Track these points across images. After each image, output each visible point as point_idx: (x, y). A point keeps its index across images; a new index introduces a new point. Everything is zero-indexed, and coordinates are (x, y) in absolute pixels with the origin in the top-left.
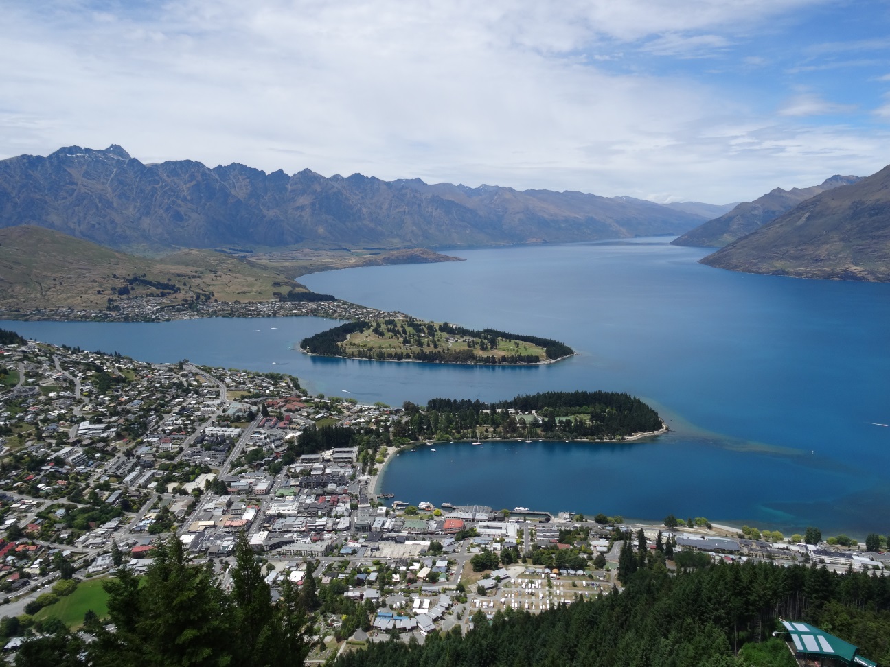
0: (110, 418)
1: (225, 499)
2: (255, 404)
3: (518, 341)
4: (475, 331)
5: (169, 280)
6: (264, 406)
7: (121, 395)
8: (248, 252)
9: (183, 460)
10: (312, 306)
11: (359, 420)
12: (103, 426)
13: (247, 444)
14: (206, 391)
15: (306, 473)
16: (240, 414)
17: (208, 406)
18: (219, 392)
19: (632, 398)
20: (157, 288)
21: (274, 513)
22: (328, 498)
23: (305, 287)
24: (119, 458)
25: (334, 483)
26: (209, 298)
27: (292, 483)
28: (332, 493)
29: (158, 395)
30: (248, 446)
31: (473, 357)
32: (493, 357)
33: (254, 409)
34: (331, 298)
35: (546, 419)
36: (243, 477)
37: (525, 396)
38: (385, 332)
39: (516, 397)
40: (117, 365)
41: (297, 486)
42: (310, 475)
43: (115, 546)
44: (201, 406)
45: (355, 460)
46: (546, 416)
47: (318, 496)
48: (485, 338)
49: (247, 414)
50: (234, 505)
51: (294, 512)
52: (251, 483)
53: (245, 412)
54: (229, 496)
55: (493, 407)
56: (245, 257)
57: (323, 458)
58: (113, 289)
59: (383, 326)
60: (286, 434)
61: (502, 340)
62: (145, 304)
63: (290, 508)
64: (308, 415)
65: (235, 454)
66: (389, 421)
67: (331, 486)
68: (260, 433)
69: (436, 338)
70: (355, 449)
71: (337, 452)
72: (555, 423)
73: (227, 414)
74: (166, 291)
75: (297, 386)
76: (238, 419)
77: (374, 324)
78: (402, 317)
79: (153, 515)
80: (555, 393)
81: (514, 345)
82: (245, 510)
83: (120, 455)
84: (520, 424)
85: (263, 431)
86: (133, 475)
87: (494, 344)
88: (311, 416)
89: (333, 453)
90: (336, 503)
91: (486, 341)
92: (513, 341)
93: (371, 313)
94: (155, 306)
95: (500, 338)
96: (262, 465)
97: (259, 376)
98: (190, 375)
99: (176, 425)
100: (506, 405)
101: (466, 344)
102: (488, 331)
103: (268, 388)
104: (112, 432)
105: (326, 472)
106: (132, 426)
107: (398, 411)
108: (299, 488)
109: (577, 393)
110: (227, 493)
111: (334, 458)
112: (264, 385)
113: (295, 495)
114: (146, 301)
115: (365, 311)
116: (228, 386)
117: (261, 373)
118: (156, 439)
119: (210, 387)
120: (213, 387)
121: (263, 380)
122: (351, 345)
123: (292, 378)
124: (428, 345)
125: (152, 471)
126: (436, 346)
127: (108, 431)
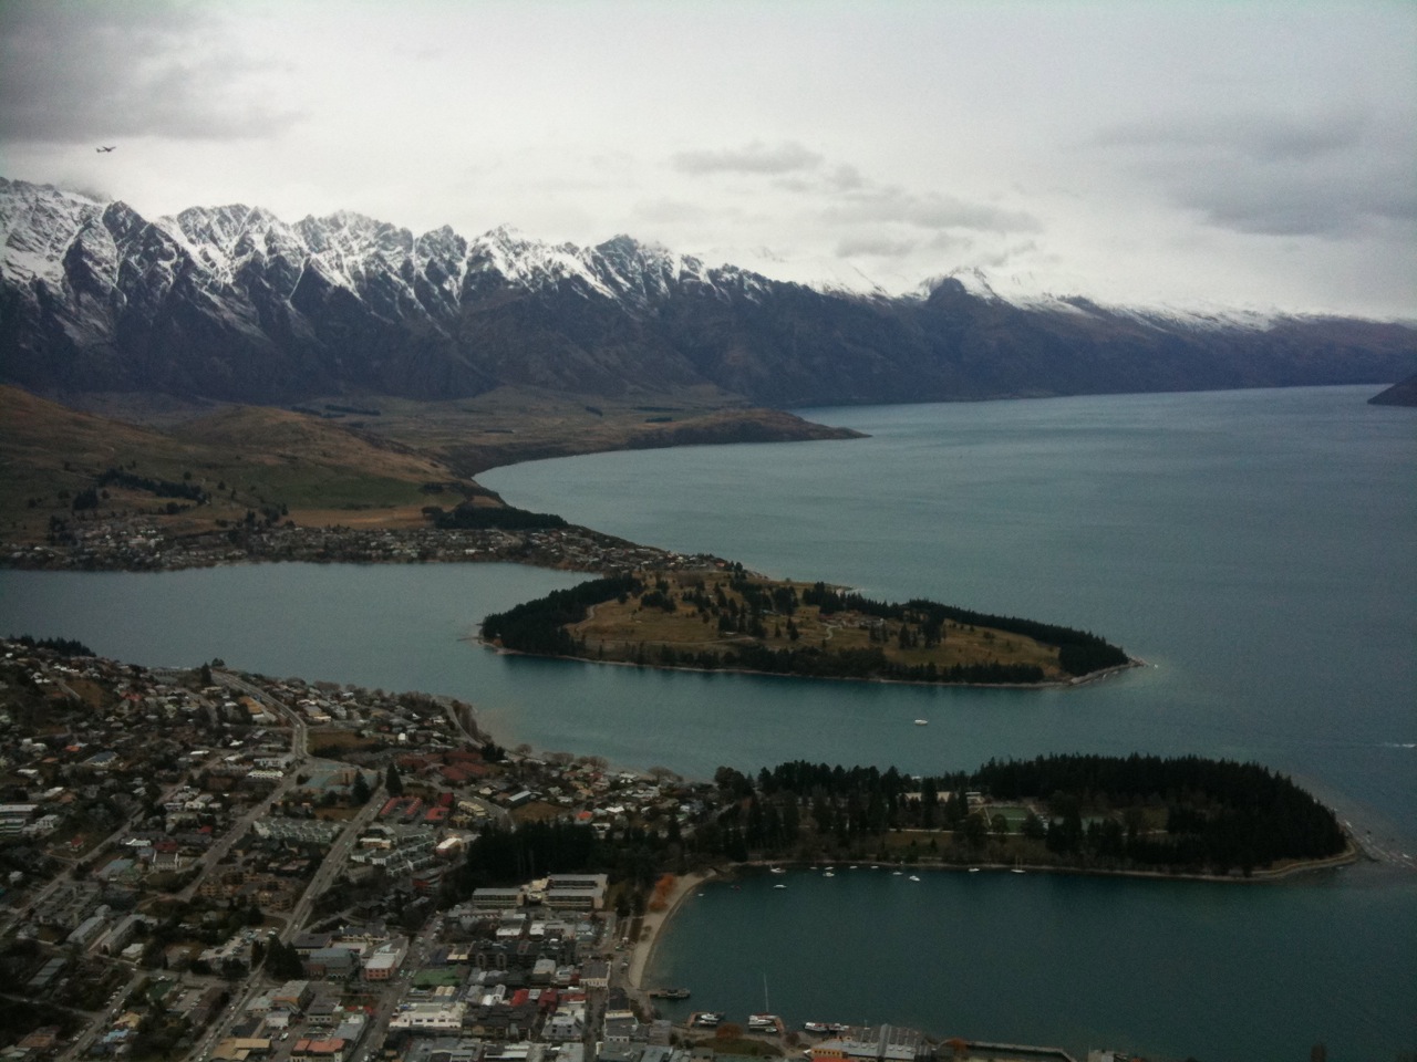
0: (43, 791)
1: (294, 989)
2: (370, 765)
4: (889, 604)
5: (187, 476)
6: (391, 771)
7: (71, 738)
8: (366, 413)
9: (204, 892)
10: (511, 540)
11: (611, 809)
12: (29, 808)
13: (350, 860)
14: (261, 733)
15: (484, 931)
16: (338, 789)
17: (265, 768)
18: (290, 735)
20: (159, 495)
21: (407, 1025)
22: (534, 994)
23: (495, 496)
24: (61, 883)
25: (550, 957)
26: (276, 518)
27: (452, 957)
28: (544, 982)
29: (152, 740)
30: (355, 865)
31: (881, 666)
32: (932, 667)
33: (369, 775)
34: (554, 523)
35: (1059, 821)
36: (338, 939)
37: (1007, 762)
38: (678, 601)
39: (986, 765)
40: (64, 669)
41: (463, 963)
42: (494, 937)
44: (249, 769)
45: (599, 903)
46: (1058, 813)
47: (511, 988)
48: (913, 620)
49: (351, 788)
50: (314, 1003)
51: (454, 1024)
52: (358, 951)
53: (347, 785)
54: (306, 983)
55: (930, 787)
56: (359, 425)
57: (525, 897)
58: (64, 495)
59: (673, 590)
60: (442, 839)
61: (954, 627)
62: (131, 529)
63: (447, 1015)
64: (494, 794)
65: (321, 884)
66: (683, 813)
67: (543, 967)
68: (382, 835)
69: (795, 620)
70: (601, 879)
71: (558, 883)
73: (305, 788)
74: (179, 502)
75: (469, 727)
76: (331, 800)
77: (652, 581)
78: (719, 568)
79: (132, 1020)
82: (341, 1016)
83: (64, 877)
84: (996, 828)
85: (388, 830)
86: (91, 923)
87: (933, 635)
88: (499, 798)
89: (550, 886)
90: (552, 1007)
91: (912, 628)
92: (980, 631)
93: (646, 557)
94: (153, 536)
95: (948, 622)
96: (382, 911)
97: (383, 700)
98: (227, 697)
99: (191, 810)
100: (960, 783)
101: (867, 633)
102: (918, 605)
103: (404, 730)
104: (48, 822)
105: (532, 932)
106: (92, 811)
107: (704, 788)
108: (466, 968)
110: (298, 974)
111: (552, 899)
112: (396, 721)
113: (457, 985)
114: (133, 524)
115: (632, 551)
116: (311, 723)
117: (387, 694)
118: (145, 843)
119: (270, 723)
120: (278, 723)
121: (391, 709)
122: (597, 630)
123: (457, 707)
124: (778, 634)
125: (134, 917)
126: (795, 636)
127: (41, 822)
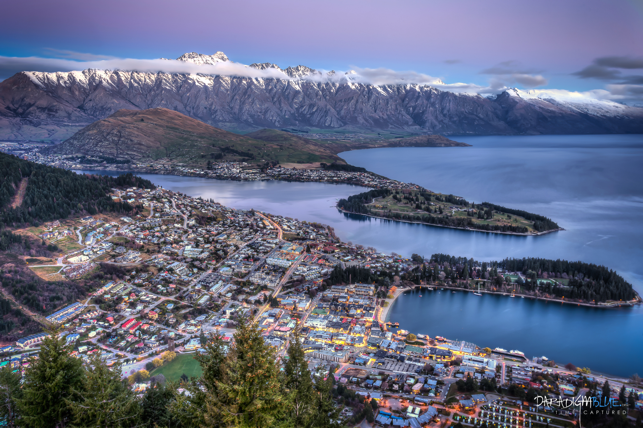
0: (204, 245)
1: (276, 311)
2: (302, 244)
3: (510, 215)
4: (475, 204)
5: (249, 150)
6: (308, 247)
7: (212, 230)
9: (250, 279)
10: (348, 175)
11: (377, 265)
12: (200, 249)
13: (294, 273)
14: (269, 232)
15: (334, 299)
17: (269, 243)
18: (277, 233)
19: (609, 270)
20: (241, 156)
22: (349, 320)
23: (344, 161)
26: (275, 165)
27: (324, 306)
28: (352, 316)
29: (237, 232)
30: (296, 275)
31: (471, 224)
32: (488, 225)
33: (301, 248)
35: (529, 280)
36: (290, 297)
38: (402, 199)
40: (211, 208)
42: (337, 301)
43: (202, 334)
44: (265, 242)
46: (529, 278)
48: (483, 210)
50: (282, 315)
52: (296, 301)
54: (279, 309)
55: (484, 265)
57: (348, 290)
58: (212, 154)
60: (323, 269)
61: (496, 212)
63: (322, 323)
65: (285, 279)
66: (400, 267)
69: (442, 207)
70: (372, 286)
72: (537, 285)
75: (333, 235)
77: (394, 191)
79: (228, 315)
80: (539, 259)
81: (506, 218)
82: (290, 320)
83: (209, 271)
84: (506, 281)
86: (217, 286)
87: (489, 215)
88: (341, 258)
89: (356, 287)
90: (355, 324)
91: (483, 212)
92: (506, 214)
93: (392, 183)
94: (239, 168)
95: (494, 211)
96: (304, 290)
97: (306, 224)
98: (259, 220)
99: (247, 254)
100: (495, 264)
101: (466, 213)
102: (485, 204)
103: (312, 234)
104: (205, 255)
106: (219, 252)
107: (408, 260)
109: (558, 261)
110: (277, 306)
111: (356, 291)
112: (310, 231)
114: (233, 165)
116: (284, 230)
117: (307, 223)
118: (234, 263)
119: (271, 229)
120: (274, 229)
121: (308, 228)
122: (375, 207)
123: (329, 228)
124: (436, 211)
125: (229, 285)
126: (441, 212)
127: (203, 254)
